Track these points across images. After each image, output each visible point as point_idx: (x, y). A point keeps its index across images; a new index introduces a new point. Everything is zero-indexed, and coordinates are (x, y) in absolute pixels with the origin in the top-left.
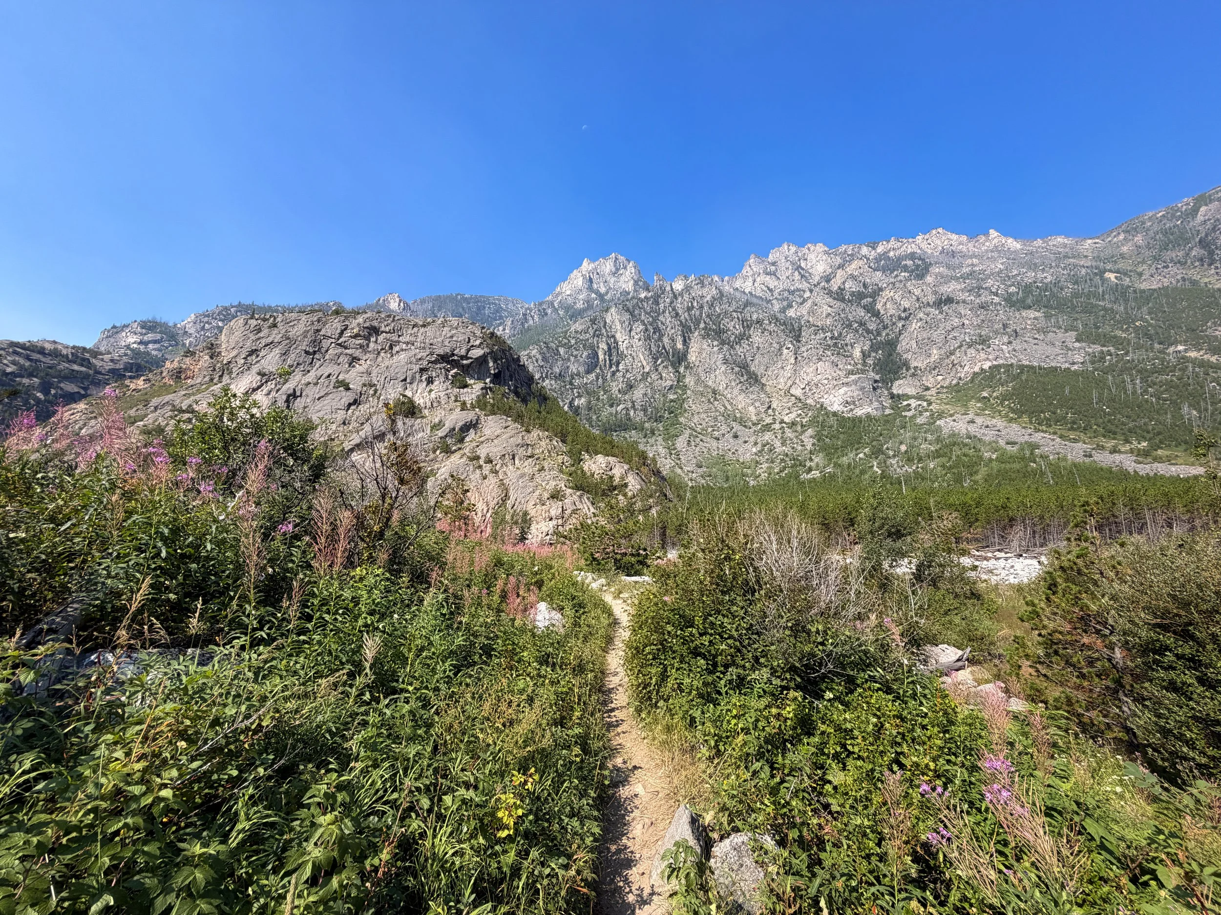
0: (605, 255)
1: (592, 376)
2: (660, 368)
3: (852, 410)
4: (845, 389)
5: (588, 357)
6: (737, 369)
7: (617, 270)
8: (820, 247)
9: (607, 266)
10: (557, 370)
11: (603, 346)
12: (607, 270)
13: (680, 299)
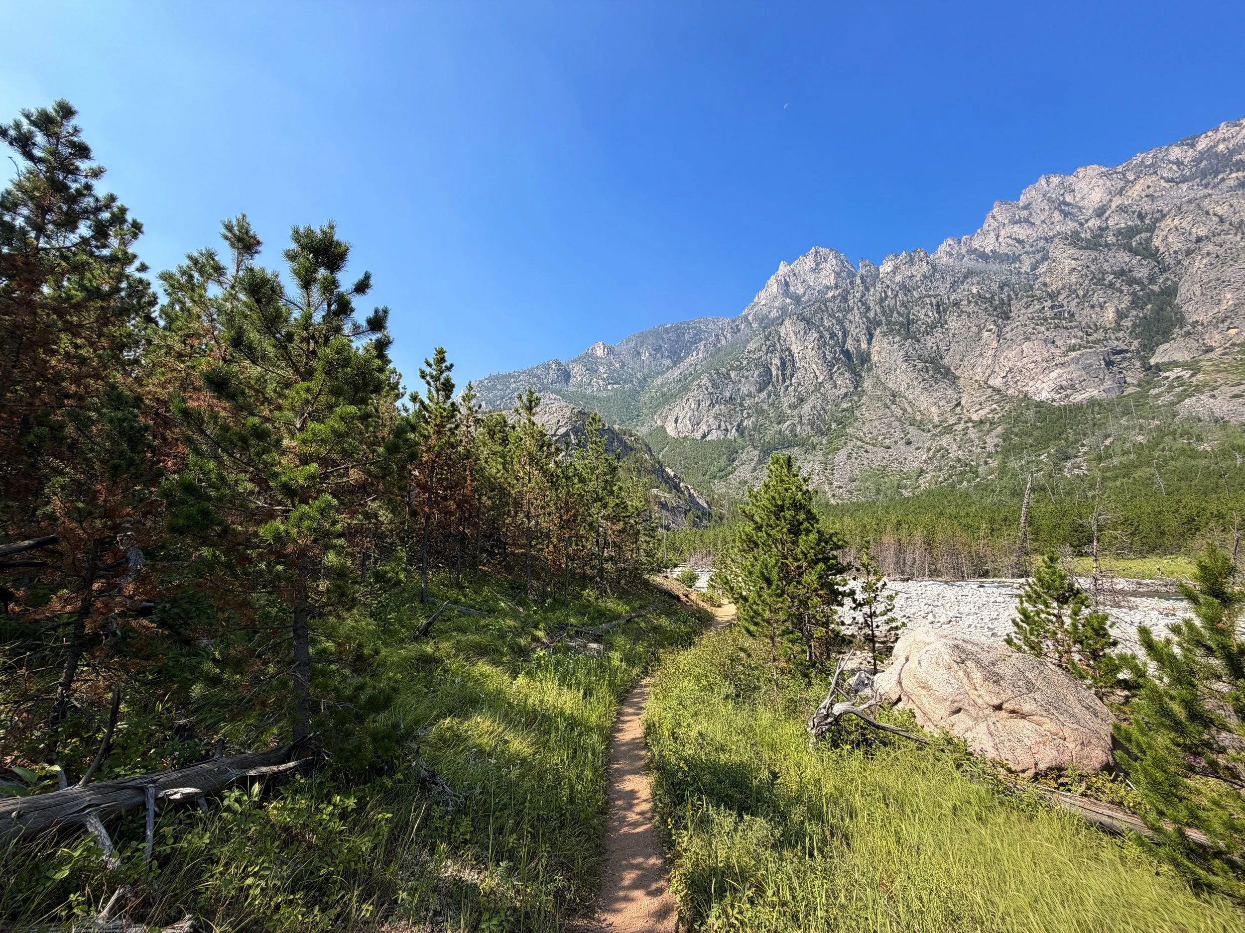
0: (804, 252)
1: (764, 395)
2: (835, 376)
3: (1068, 396)
4: (1059, 371)
5: (760, 376)
6: (920, 365)
7: (818, 264)
8: (1094, 170)
9: (807, 263)
10: (727, 394)
11: (776, 361)
12: (807, 268)
13: (872, 290)
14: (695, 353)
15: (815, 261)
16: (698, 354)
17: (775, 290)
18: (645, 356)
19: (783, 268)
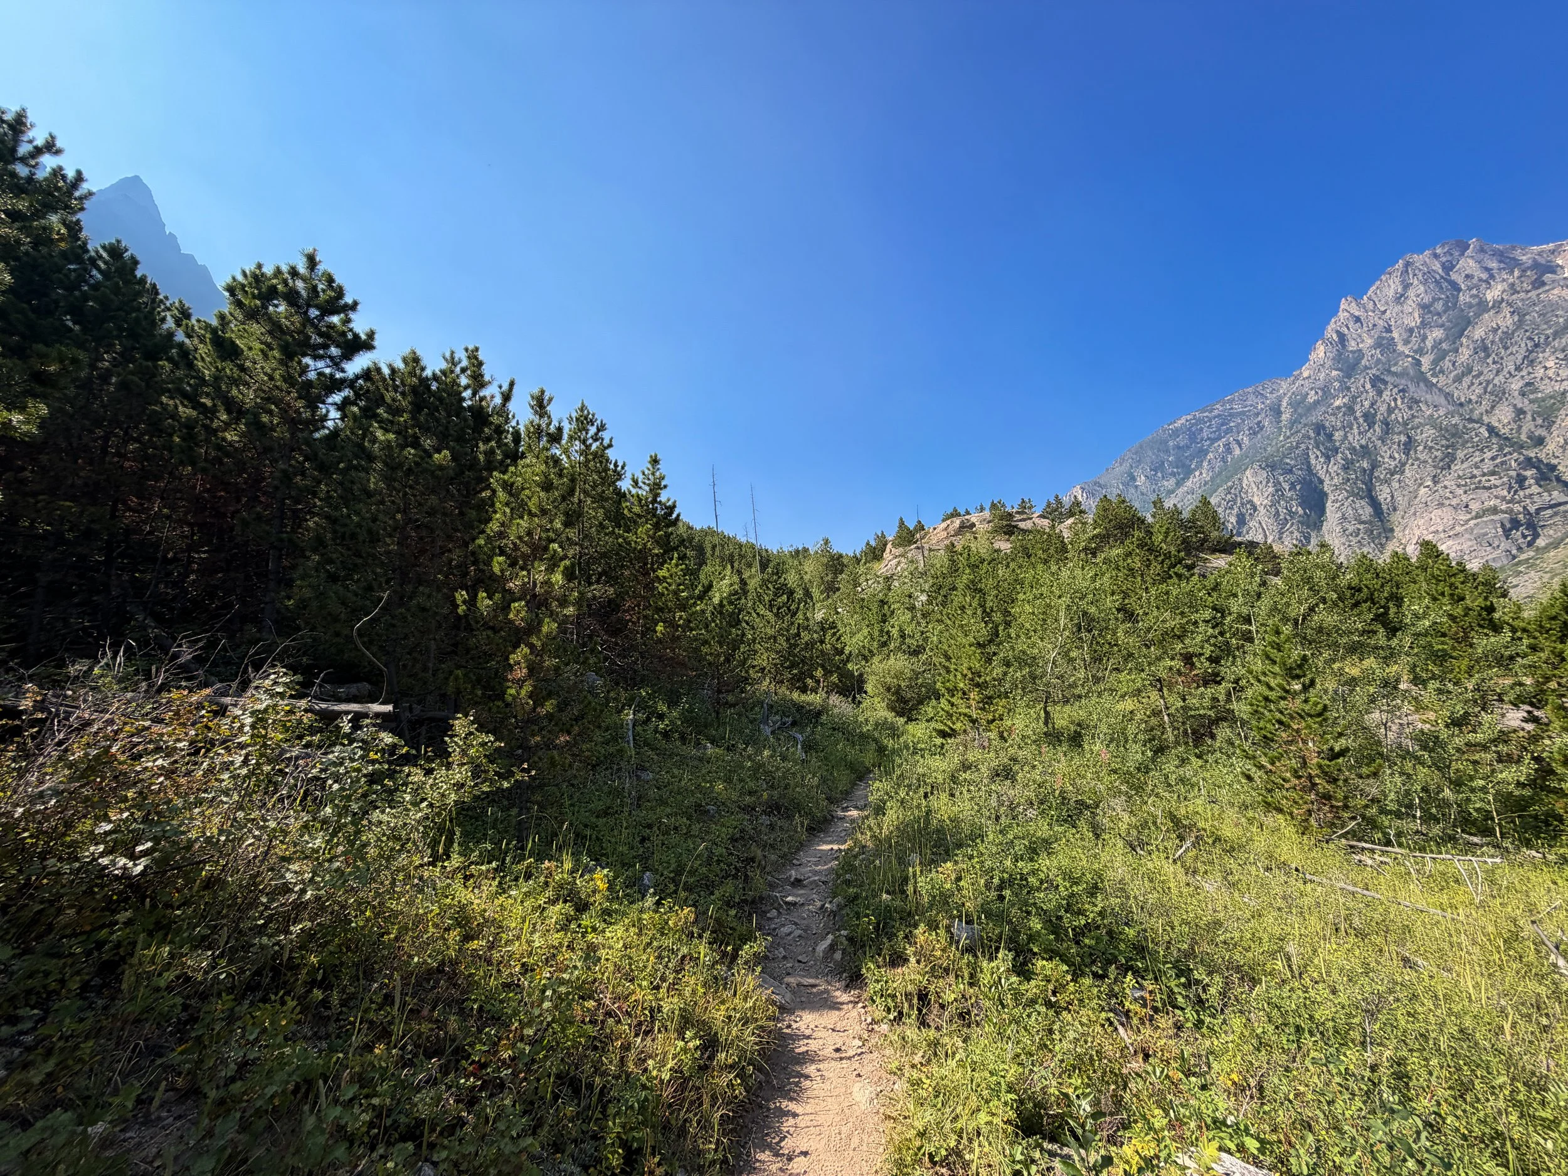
14: (1197, 473)
15: (1403, 282)
16: (1201, 474)
17: (1322, 354)
18: (1141, 480)
19: (1347, 307)
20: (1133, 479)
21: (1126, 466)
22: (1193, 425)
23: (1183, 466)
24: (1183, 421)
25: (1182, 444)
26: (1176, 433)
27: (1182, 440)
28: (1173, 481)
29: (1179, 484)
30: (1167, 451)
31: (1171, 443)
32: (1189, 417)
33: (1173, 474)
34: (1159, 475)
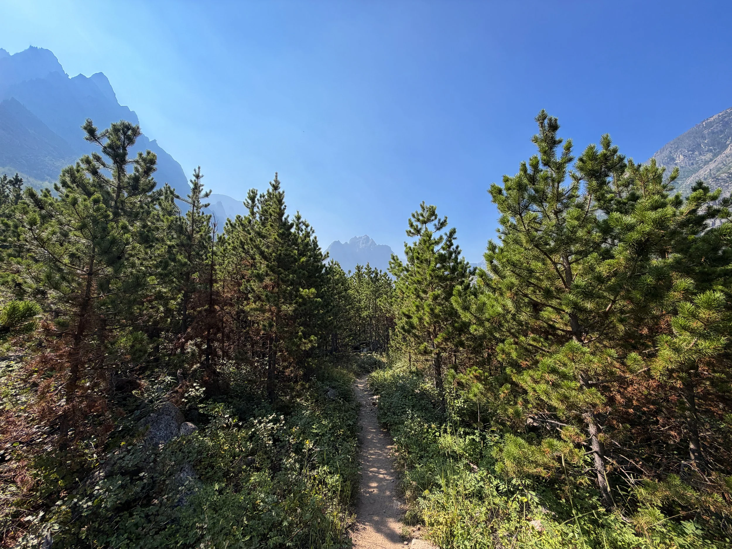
20: (673, 159)
21: (666, 153)
22: (725, 117)
23: (719, 143)
24: (716, 116)
25: (716, 130)
26: (710, 125)
27: (717, 128)
28: (709, 155)
29: (715, 155)
30: (704, 138)
31: (706, 132)
32: (720, 114)
33: (711, 151)
34: (697, 153)
